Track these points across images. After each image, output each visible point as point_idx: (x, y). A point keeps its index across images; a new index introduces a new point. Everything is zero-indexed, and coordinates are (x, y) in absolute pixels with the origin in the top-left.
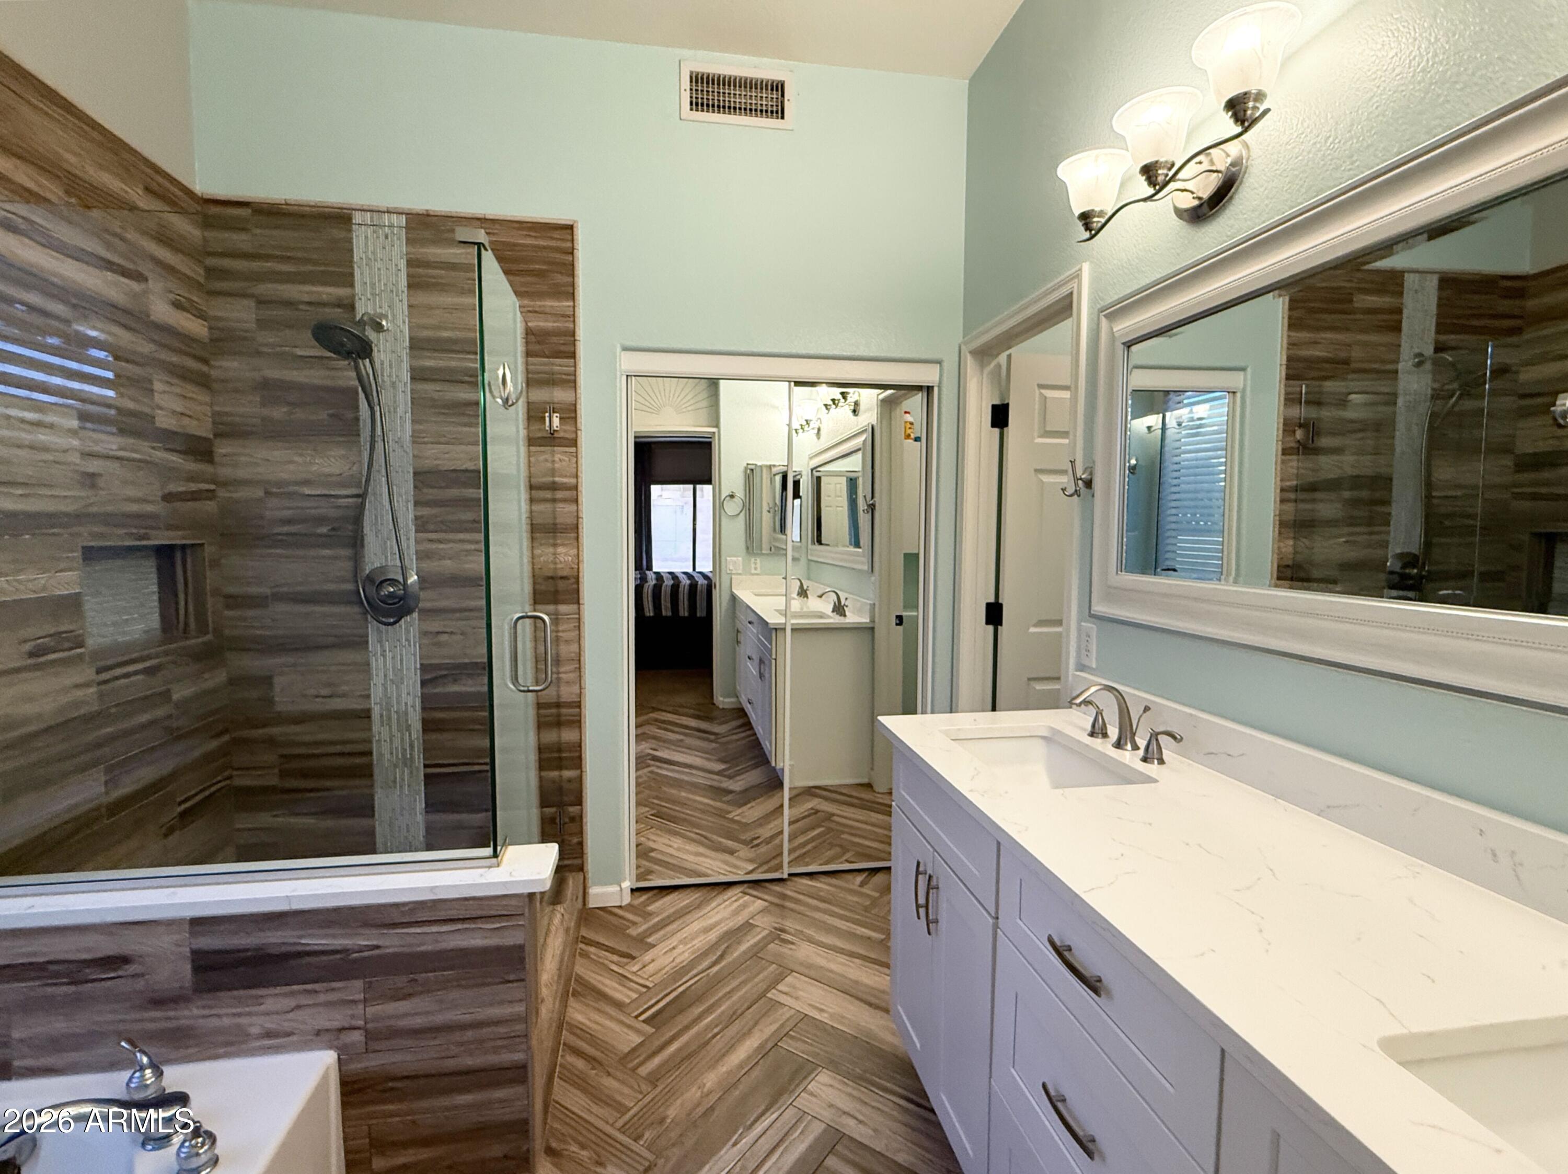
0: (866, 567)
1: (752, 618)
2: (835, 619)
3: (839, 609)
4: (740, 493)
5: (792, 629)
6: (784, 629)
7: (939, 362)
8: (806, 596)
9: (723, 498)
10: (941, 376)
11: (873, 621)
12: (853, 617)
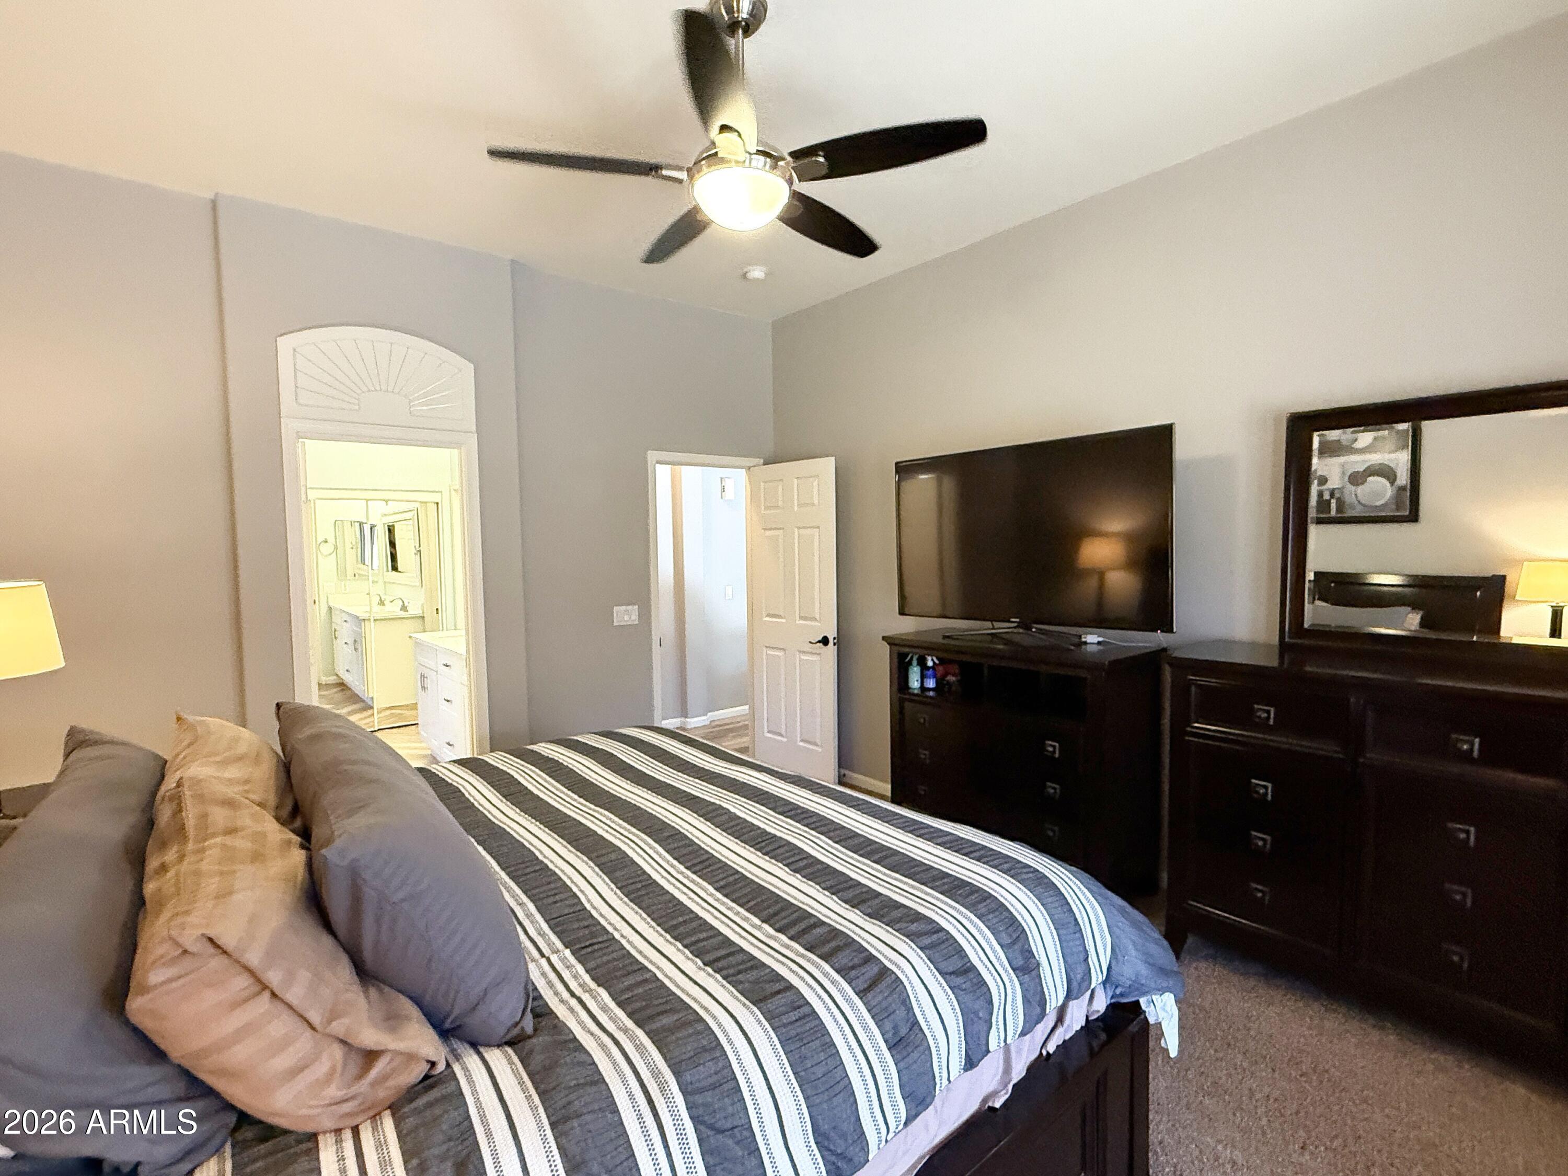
0: (418, 584)
1: (346, 617)
2: (403, 614)
3: (404, 608)
4: (331, 540)
5: (374, 620)
6: (369, 620)
7: (441, 492)
8: (384, 605)
9: (318, 543)
10: (442, 498)
11: (423, 613)
12: (414, 610)
